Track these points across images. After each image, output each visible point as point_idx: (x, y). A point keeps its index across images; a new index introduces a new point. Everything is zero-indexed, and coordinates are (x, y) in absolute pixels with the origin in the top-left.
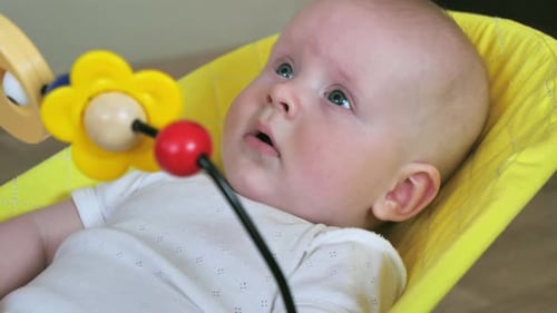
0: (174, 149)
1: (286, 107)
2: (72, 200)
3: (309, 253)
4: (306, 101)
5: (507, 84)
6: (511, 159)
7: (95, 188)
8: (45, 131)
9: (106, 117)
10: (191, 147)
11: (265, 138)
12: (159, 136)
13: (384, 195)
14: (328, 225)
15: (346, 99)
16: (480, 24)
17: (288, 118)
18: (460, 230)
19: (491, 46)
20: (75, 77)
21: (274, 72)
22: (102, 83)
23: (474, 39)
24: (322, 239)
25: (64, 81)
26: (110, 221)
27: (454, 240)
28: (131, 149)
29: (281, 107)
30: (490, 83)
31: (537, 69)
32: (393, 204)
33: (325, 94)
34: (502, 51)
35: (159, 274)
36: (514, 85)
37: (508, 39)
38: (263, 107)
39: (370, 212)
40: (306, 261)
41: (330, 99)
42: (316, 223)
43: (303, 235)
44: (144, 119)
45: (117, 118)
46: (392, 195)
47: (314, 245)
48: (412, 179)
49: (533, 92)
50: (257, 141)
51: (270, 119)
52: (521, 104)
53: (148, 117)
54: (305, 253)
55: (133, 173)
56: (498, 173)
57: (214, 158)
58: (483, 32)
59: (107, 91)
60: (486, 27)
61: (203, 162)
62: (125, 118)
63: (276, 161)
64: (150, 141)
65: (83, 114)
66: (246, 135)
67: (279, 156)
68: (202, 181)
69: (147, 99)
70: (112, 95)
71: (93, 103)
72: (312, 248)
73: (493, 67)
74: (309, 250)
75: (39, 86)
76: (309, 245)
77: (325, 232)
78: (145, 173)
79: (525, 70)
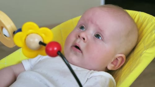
0: (51, 49)
1: (84, 39)
2: (22, 63)
3: (89, 79)
4: (89, 37)
5: (143, 30)
6: (145, 51)
7: (28, 60)
8: (14, 44)
9: (31, 40)
10: (56, 49)
11: (77, 47)
12: (46, 46)
13: (110, 63)
14: (94, 70)
15: (100, 36)
16: (135, 13)
17: (85, 42)
18: (131, 71)
19: (138, 20)
20: (23, 29)
21: (79, 28)
22: (31, 31)
23: (133, 18)
24: (93, 75)
25: (20, 30)
26: (33, 69)
27: (129, 74)
28: (39, 49)
29: (83, 39)
30: (138, 30)
31: (151, 26)
32: (113, 65)
33: (94, 35)
34: (141, 21)
35: (46, 84)
36: (145, 31)
37: (143, 18)
38: (77, 39)
39: (106, 68)
40: (88, 81)
41: (96, 36)
42: (91, 70)
43: (87, 73)
44: (42, 41)
45: (35, 41)
46: (112, 63)
47: (90, 76)
48: (118, 58)
49: (150, 33)
50: (75, 48)
51: (79, 42)
52: (147, 36)
53: (43, 40)
54: (88, 79)
55: (39, 56)
56: (141, 55)
57: (62, 52)
58: (136, 16)
59: (32, 33)
60: (137, 14)
61: (59, 53)
62: (37, 41)
63: (81, 54)
64: (44, 47)
65: (25, 40)
66: (72, 46)
67: (82, 52)
68: (59, 58)
69: (43, 35)
70: (33, 34)
71: (28, 36)
72: (90, 77)
73: (139, 26)
74: (89, 78)
75: (13, 32)
76: (89, 76)
77: (93, 73)
78: (42, 56)
79: (148, 26)
